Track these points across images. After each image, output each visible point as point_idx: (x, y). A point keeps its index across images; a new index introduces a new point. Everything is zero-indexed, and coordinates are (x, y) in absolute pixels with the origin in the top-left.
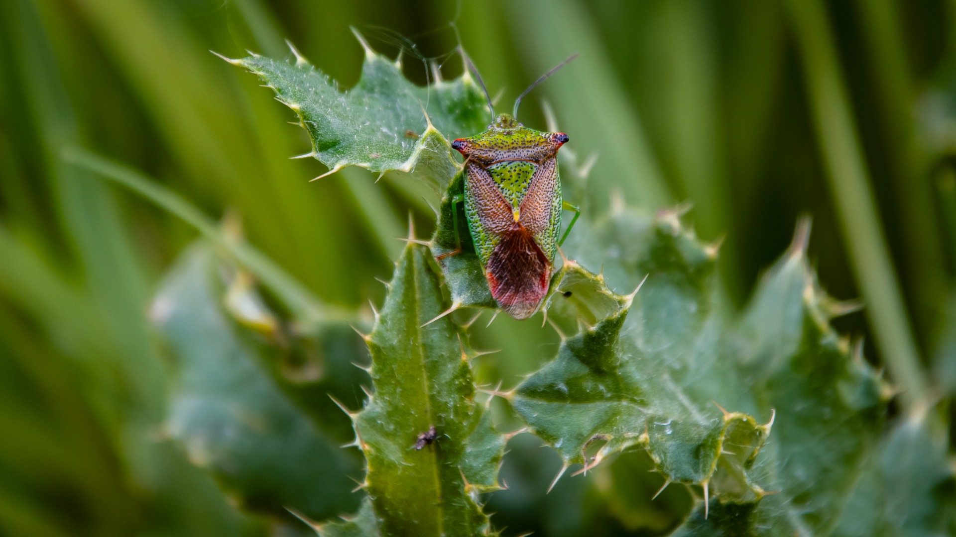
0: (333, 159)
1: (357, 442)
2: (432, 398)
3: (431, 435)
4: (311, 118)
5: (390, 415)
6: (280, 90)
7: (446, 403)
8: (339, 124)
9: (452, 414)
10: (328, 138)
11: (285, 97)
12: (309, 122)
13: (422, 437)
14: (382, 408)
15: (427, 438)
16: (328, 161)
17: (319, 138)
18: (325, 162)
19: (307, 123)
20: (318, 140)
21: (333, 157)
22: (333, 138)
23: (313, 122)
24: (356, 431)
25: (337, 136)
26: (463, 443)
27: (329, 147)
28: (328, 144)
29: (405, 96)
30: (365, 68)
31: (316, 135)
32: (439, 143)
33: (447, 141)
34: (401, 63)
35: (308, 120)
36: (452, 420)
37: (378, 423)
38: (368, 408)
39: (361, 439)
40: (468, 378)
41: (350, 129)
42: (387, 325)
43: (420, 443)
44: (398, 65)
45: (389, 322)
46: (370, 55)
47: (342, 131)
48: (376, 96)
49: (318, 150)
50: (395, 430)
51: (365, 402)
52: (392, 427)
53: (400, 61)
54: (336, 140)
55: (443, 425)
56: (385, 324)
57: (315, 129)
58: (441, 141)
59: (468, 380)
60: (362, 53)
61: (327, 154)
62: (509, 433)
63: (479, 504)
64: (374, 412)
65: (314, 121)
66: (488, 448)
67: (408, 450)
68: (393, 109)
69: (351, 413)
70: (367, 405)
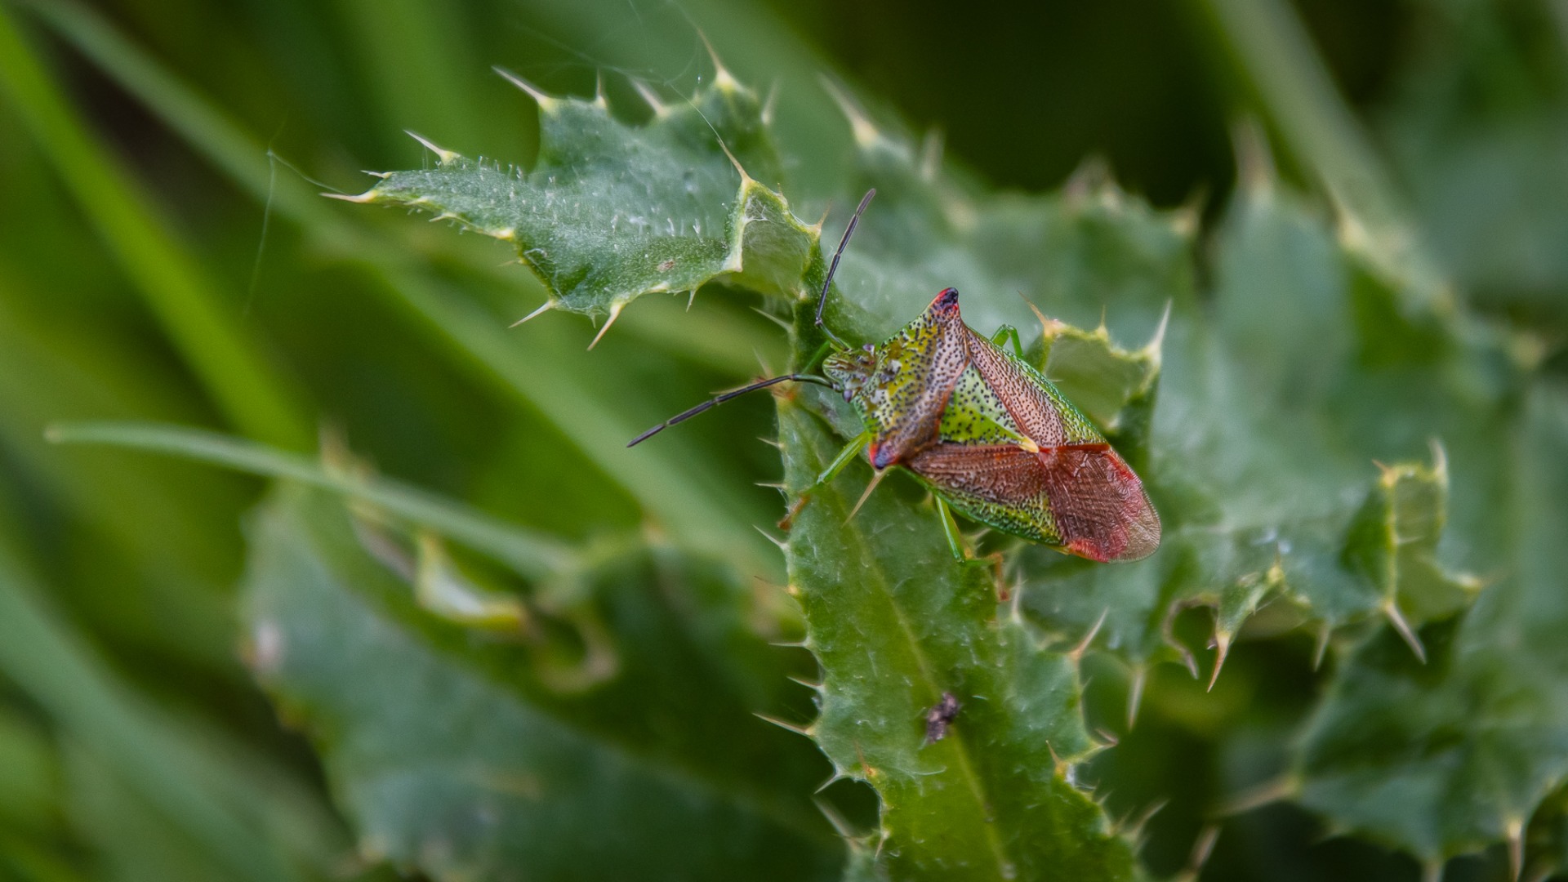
0: (595, 299)
1: (840, 772)
2: (926, 644)
3: (950, 707)
4: (534, 243)
5: (870, 704)
6: (464, 215)
7: (957, 644)
8: (576, 237)
9: (974, 656)
10: (569, 268)
11: (479, 224)
12: (532, 251)
13: (936, 716)
14: (854, 697)
15: (947, 715)
16: (585, 305)
17: (557, 271)
18: (582, 310)
19: (530, 254)
20: (556, 276)
21: (593, 296)
22: (576, 263)
23: (538, 250)
24: (828, 755)
25: (582, 257)
26: (1008, 697)
27: (577, 281)
28: (573, 277)
29: (635, 150)
30: (547, 128)
31: (551, 269)
32: (763, 204)
33: (777, 195)
34: (604, 98)
35: (530, 248)
36: (977, 667)
37: (858, 725)
38: (825, 709)
39: (843, 763)
40: (985, 586)
41: (598, 239)
42: (813, 554)
43: (937, 728)
44: (601, 102)
45: (815, 548)
46: (547, 103)
47: (586, 245)
48: (590, 167)
49: (560, 293)
50: (888, 724)
51: (815, 700)
52: (882, 722)
53: (602, 95)
54: (583, 265)
55: (963, 681)
56: (808, 554)
57: (544, 259)
58: (767, 199)
59: (986, 589)
60: (533, 105)
61: (578, 295)
62: (1075, 649)
63: (1082, 789)
64: (842, 710)
65: (540, 247)
66: (1053, 689)
67: (921, 748)
68: (629, 180)
69: (805, 729)
70: (821, 704)
